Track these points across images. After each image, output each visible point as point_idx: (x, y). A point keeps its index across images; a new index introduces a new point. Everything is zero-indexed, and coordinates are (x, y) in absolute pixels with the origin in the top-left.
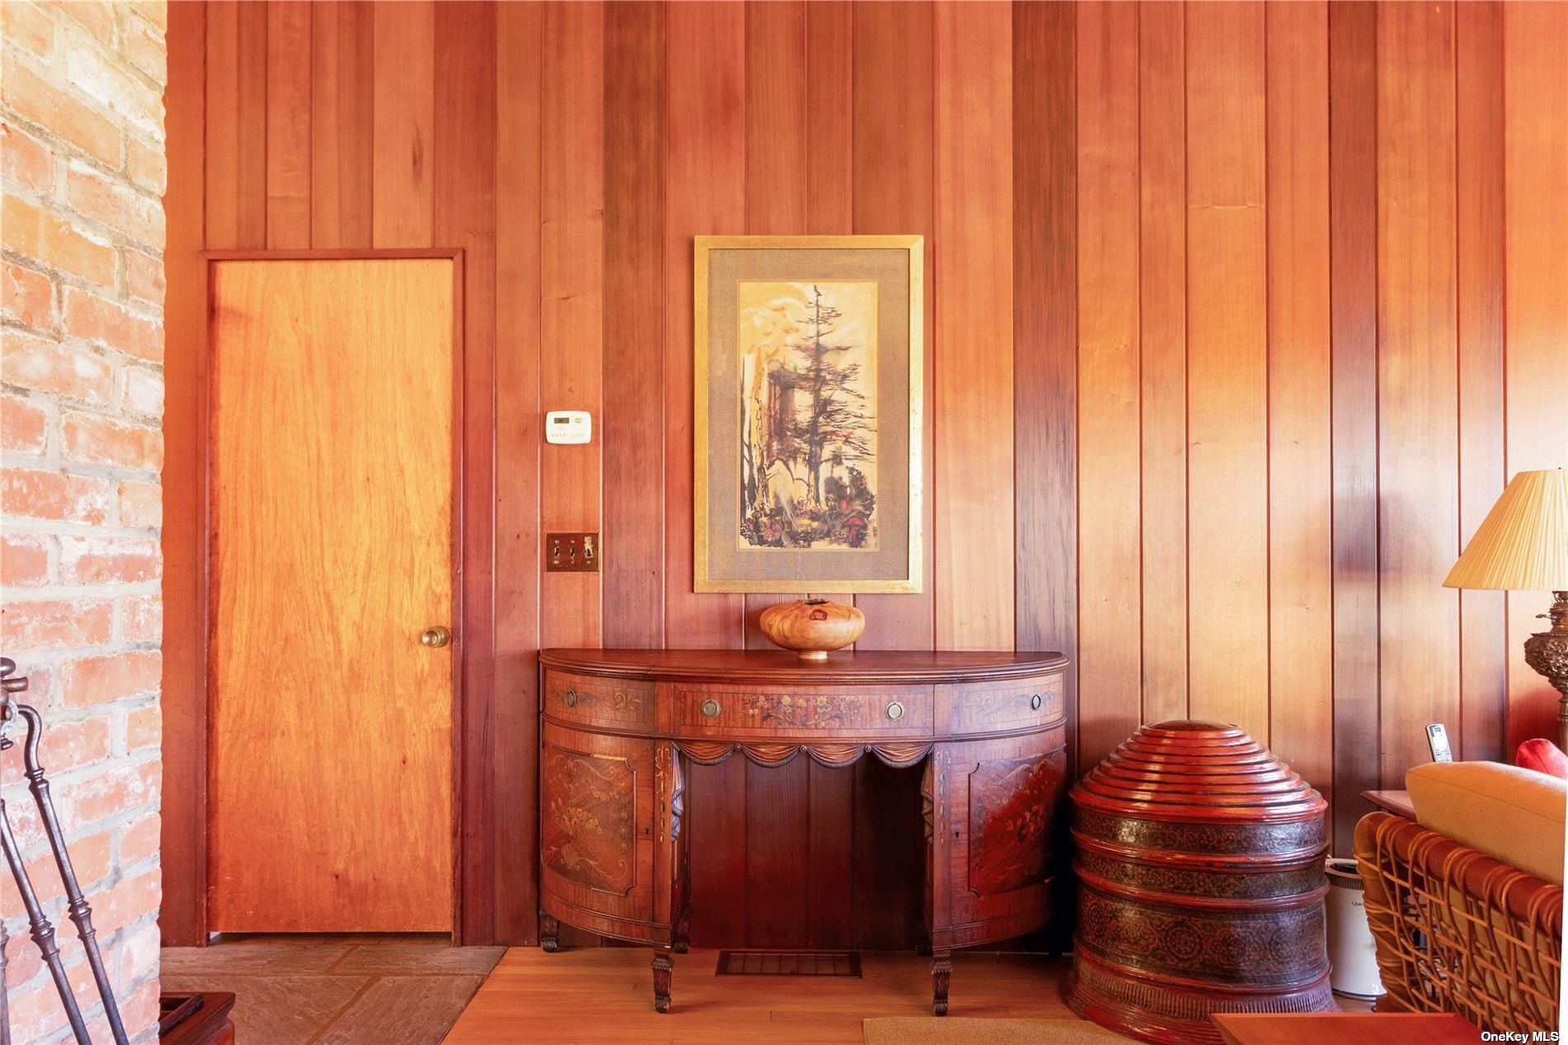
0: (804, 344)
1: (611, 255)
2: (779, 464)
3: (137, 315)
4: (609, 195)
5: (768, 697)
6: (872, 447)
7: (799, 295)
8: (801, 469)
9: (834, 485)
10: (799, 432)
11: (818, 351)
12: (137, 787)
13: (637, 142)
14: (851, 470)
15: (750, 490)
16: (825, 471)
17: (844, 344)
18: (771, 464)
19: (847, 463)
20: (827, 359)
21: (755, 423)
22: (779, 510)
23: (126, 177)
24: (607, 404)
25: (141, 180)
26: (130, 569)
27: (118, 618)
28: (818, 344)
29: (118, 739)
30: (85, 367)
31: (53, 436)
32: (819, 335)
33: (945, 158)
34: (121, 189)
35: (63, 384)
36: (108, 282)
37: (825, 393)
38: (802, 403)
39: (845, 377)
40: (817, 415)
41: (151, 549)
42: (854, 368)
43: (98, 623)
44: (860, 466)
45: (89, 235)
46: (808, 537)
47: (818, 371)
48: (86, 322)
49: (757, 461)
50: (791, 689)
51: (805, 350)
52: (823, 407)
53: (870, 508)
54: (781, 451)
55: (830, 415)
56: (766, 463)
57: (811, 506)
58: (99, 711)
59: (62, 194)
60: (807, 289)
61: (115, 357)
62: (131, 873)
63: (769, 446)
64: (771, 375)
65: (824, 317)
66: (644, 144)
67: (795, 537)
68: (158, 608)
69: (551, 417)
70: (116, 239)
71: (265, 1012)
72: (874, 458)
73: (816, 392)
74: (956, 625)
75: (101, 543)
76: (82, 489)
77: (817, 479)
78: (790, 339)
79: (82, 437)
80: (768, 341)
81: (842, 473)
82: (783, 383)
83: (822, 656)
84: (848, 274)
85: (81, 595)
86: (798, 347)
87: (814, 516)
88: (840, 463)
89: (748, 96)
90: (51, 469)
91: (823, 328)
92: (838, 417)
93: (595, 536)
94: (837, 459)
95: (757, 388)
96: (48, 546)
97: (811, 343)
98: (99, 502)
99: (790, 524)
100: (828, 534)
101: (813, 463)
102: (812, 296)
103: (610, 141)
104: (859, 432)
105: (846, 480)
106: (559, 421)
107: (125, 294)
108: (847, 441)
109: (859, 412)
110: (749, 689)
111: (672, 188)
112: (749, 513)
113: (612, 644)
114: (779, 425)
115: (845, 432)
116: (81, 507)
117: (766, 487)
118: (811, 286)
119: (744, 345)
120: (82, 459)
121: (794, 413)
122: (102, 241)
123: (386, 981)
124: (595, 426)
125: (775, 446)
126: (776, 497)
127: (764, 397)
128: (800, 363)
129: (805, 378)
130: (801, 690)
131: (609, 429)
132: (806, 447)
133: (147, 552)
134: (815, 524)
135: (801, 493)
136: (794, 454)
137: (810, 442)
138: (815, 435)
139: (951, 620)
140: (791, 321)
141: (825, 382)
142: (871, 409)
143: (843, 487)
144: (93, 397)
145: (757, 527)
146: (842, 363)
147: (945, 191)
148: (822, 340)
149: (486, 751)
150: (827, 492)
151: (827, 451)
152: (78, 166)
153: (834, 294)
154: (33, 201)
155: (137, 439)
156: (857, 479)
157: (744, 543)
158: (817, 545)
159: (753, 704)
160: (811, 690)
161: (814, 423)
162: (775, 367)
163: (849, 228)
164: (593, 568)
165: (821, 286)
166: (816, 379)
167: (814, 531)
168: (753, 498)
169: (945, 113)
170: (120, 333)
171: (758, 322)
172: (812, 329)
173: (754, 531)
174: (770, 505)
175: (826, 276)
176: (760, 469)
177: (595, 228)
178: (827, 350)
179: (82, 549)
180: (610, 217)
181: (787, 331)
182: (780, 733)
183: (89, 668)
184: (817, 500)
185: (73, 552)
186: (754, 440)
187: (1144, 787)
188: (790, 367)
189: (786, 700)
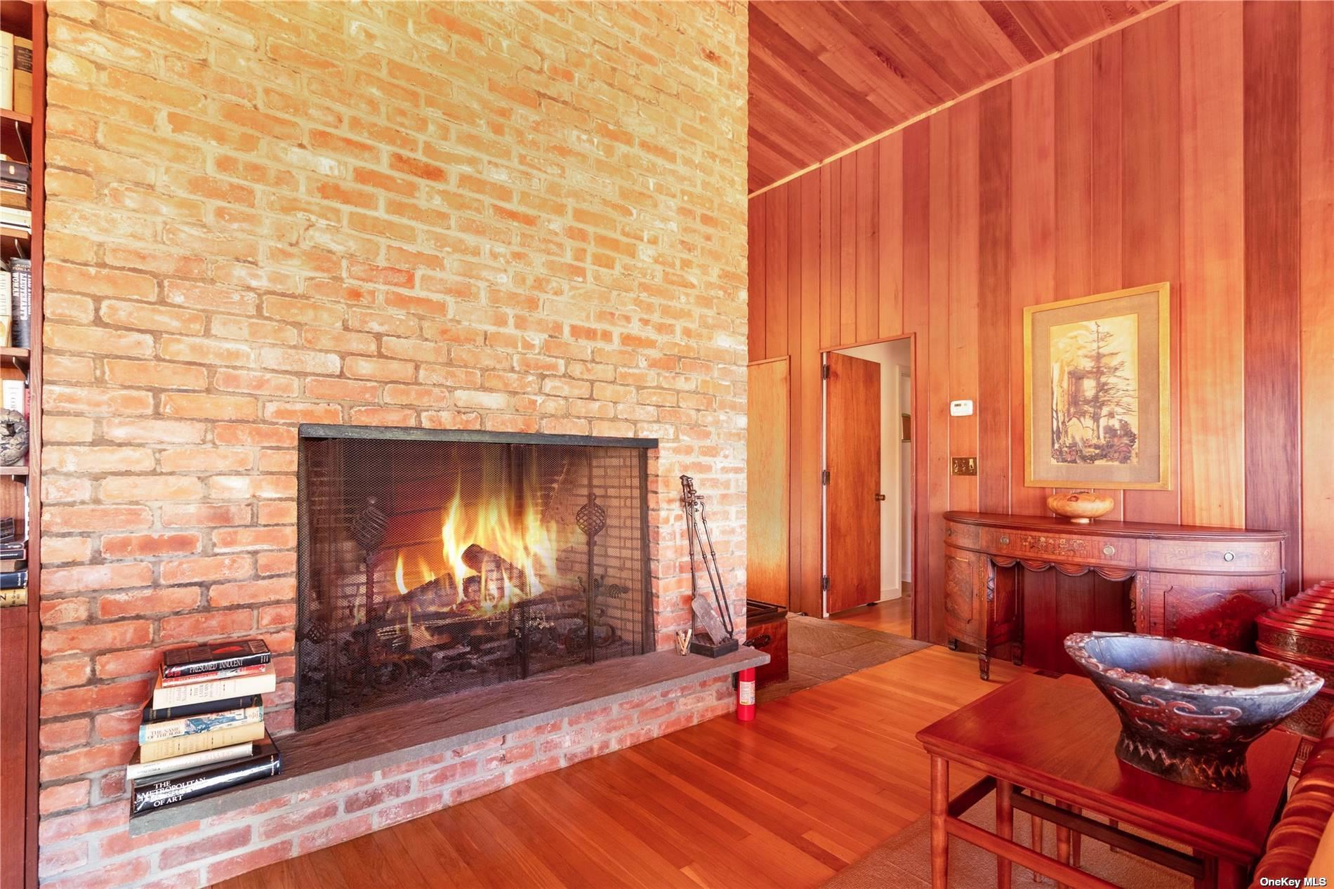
0: (1089, 354)
1: (982, 322)
2: (1074, 420)
3: (737, 400)
4: (982, 296)
5: (1033, 538)
6: (1135, 406)
7: (1086, 328)
8: (1088, 422)
9: (1110, 431)
10: (1087, 402)
11: (1099, 357)
12: (739, 530)
13: (995, 266)
14: (1121, 421)
15: (1057, 434)
16: (1103, 422)
17: (1115, 351)
18: (1070, 419)
19: (1117, 417)
20: (1104, 361)
21: (1060, 398)
22: (1075, 444)
23: (735, 364)
24: (981, 395)
25: (740, 363)
26: (737, 470)
27: (733, 484)
28: (1098, 353)
29: (733, 515)
30: (722, 417)
31: (714, 437)
32: (1099, 348)
33: (1188, 231)
34: (734, 368)
35: (717, 423)
36: (729, 393)
37: (1103, 379)
38: (1089, 387)
39: (1116, 369)
40: (1098, 392)
41: (743, 465)
42: (1122, 364)
43: (727, 485)
44: (1126, 418)
45: (724, 383)
46: (1093, 459)
47: (1098, 368)
48: (723, 406)
49: (1061, 419)
50: (1046, 534)
51: (1090, 357)
52: (1102, 388)
53: (1133, 441)
54: (1075, 413)
55: (1106, 391)
56: (1067, 419)
57: (1095, 441)
58: (727, 508)
59: (716, 374)
60: (1092, 325)
61: (732, 413)
62: (737, 553)
63: (1069, 410)
64: (1070, 373)
65: (1102, 338)
66: (999, 267)
67: (1084, 458)
68: (746, 482)
69: (953, 403)
70: (732, 382)
71: (828, 640)
72: (1136, 413)
73: (1098, 380)
74: (1197, 510)
75: (728, 463)
76: (722, 449)
77: (1098, 427)
78: (1080, 353)
79: (722, 436)
80: (1067, 355)
81: (1115, 423)
82: (1077, 377)
83: (1085, 521)
84: (1117, 312)
85: (723, 477)
86: (1086, 356)
87: (1096, 447)
88: (1113, 417)
89: (1057, 228)
90: (713, 444)
91: (1101, 344)
92: (1111, 392)
93: (975, 459)
94: (1111, 415)
95: (1061, 380)
96: (713, 464)
97: (1094, 353)
98: (727, 452)
99: (1081, 451)
100: (1105, 456)
101: (1096, 418)
102: (1094, 328)
103: (982, 271)
104: (1125, 399)
105: (1117, 426)
106: (957, 405)
107: (735, 396)
108: (1118, 404)
109: (1125, 388)
110: (1023, 532)
111: (1014, 284)
112: (1056, 446)
113: (983, 510)
114: (1075, 400)
115: (1116, 400)
116: (722, 454)
117: (1066, 432)
118: (1093, 323)
119: (1053, 358)
120: (722, 441)
121: (1084, 391)
122: (727, 383)
123: (876, 643)
124: (975, 406)
125: (1072, 410)
126: (1073, 438)
127: (1065, 385)
128: (1088, 364)
129: (1090, 372)
130: (1051, 535)
131: (984, 407)
132: (1091, 410)
133: (742, 466)
134: (1097, 451)
135: (1089, 435)
136: (1083, 414)
137: (1094, 407)
138: (1097, 402)
139: (1194, 507)
140: (1081, 342)
141: (1103, 373)
142: (1133, 385)
143: (1116, 430)
144: (725, 425)
145: (1061, 452)
146: (1115, 362)
147: (1188, 251)
148: (1101, 351)
149: (926, 555)
150: (1105, 433)
151: (1105, 411)
152: (720, 366)
153: (1106, 325)
154: (708, 379)
155: (738, 435)
156: (1125, 426)
157: (1054, 462)
158: (1097, 462)
159: (1026, 540)
160: (1057, 535)
161: (1096, 398)
162: (1071, 368)
163: (1120, 286)
164: (974, 473)
165: (1099, 321)
166: (1098, 372)
167: (1097, 454)
168: (1059, 438)
169: (1188, 204)
170: (733, 407)
171: (1061, 346)
172: (1095, 345)
173: (1059, 455)
174: (1069, 442)
175: (1103, 316)
176: (1063, 423)
177: (975, 313)
178: (1105, 356)
179: (722, 465)
180: (982, 304)
181: (1079, 349)
182: (1039, 555)
183: (724, 496)
184: (1099, 438)
185: (720, 466)
186: (1060, 407)
187: (1309, 617)
188: (1081, 367)
189: (1043, 539)
